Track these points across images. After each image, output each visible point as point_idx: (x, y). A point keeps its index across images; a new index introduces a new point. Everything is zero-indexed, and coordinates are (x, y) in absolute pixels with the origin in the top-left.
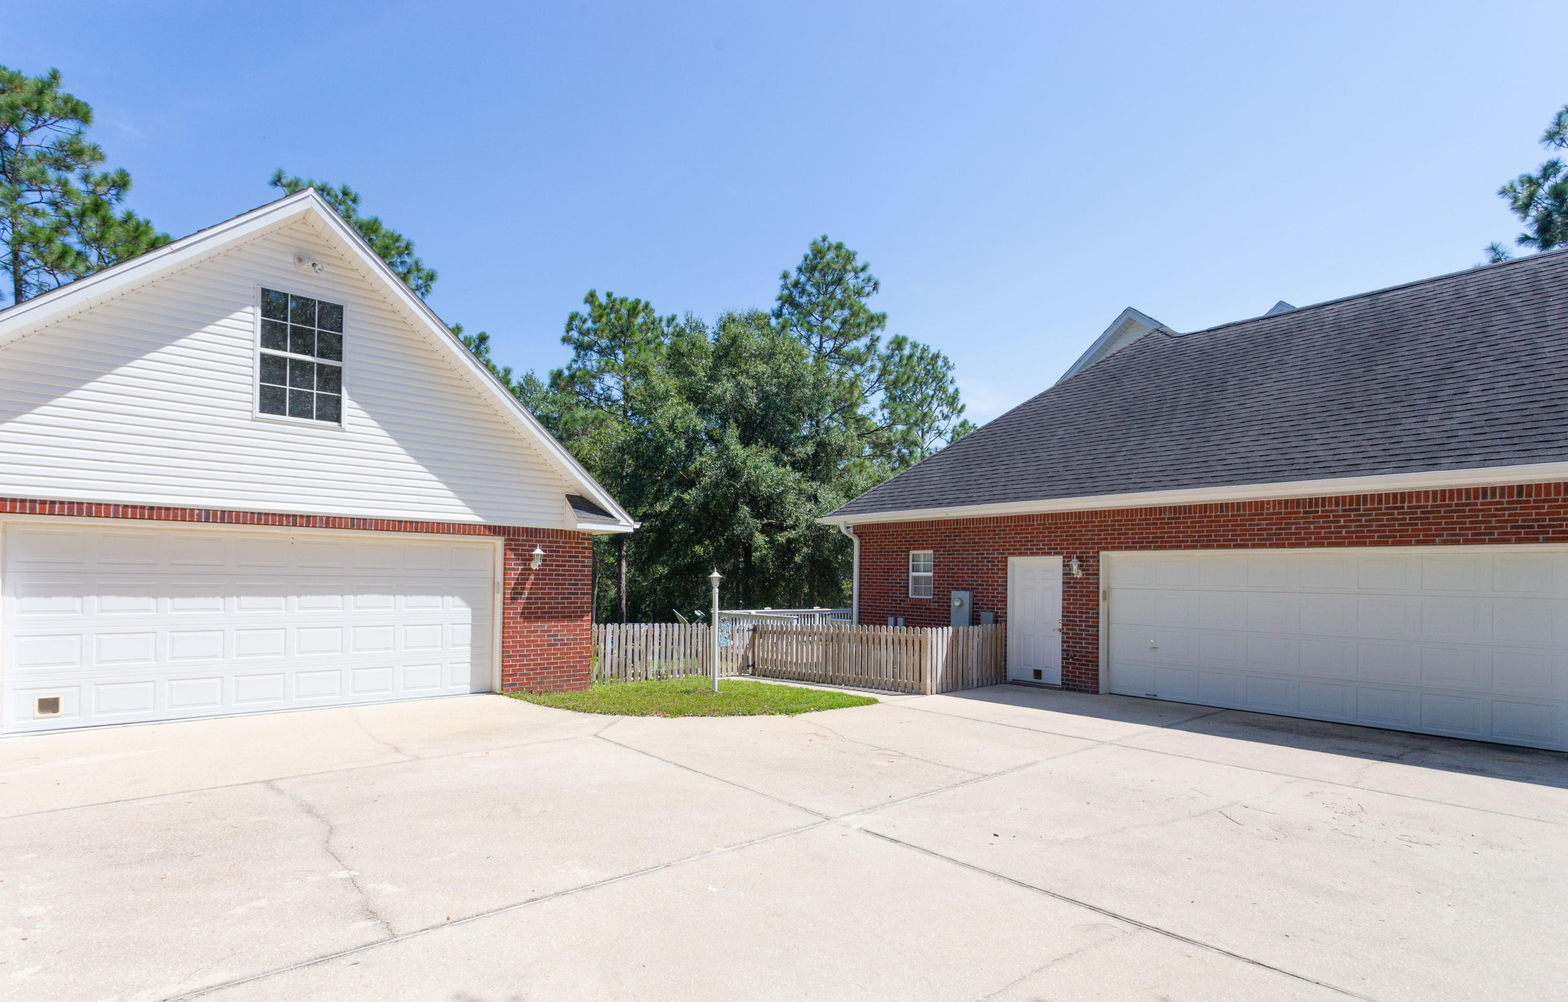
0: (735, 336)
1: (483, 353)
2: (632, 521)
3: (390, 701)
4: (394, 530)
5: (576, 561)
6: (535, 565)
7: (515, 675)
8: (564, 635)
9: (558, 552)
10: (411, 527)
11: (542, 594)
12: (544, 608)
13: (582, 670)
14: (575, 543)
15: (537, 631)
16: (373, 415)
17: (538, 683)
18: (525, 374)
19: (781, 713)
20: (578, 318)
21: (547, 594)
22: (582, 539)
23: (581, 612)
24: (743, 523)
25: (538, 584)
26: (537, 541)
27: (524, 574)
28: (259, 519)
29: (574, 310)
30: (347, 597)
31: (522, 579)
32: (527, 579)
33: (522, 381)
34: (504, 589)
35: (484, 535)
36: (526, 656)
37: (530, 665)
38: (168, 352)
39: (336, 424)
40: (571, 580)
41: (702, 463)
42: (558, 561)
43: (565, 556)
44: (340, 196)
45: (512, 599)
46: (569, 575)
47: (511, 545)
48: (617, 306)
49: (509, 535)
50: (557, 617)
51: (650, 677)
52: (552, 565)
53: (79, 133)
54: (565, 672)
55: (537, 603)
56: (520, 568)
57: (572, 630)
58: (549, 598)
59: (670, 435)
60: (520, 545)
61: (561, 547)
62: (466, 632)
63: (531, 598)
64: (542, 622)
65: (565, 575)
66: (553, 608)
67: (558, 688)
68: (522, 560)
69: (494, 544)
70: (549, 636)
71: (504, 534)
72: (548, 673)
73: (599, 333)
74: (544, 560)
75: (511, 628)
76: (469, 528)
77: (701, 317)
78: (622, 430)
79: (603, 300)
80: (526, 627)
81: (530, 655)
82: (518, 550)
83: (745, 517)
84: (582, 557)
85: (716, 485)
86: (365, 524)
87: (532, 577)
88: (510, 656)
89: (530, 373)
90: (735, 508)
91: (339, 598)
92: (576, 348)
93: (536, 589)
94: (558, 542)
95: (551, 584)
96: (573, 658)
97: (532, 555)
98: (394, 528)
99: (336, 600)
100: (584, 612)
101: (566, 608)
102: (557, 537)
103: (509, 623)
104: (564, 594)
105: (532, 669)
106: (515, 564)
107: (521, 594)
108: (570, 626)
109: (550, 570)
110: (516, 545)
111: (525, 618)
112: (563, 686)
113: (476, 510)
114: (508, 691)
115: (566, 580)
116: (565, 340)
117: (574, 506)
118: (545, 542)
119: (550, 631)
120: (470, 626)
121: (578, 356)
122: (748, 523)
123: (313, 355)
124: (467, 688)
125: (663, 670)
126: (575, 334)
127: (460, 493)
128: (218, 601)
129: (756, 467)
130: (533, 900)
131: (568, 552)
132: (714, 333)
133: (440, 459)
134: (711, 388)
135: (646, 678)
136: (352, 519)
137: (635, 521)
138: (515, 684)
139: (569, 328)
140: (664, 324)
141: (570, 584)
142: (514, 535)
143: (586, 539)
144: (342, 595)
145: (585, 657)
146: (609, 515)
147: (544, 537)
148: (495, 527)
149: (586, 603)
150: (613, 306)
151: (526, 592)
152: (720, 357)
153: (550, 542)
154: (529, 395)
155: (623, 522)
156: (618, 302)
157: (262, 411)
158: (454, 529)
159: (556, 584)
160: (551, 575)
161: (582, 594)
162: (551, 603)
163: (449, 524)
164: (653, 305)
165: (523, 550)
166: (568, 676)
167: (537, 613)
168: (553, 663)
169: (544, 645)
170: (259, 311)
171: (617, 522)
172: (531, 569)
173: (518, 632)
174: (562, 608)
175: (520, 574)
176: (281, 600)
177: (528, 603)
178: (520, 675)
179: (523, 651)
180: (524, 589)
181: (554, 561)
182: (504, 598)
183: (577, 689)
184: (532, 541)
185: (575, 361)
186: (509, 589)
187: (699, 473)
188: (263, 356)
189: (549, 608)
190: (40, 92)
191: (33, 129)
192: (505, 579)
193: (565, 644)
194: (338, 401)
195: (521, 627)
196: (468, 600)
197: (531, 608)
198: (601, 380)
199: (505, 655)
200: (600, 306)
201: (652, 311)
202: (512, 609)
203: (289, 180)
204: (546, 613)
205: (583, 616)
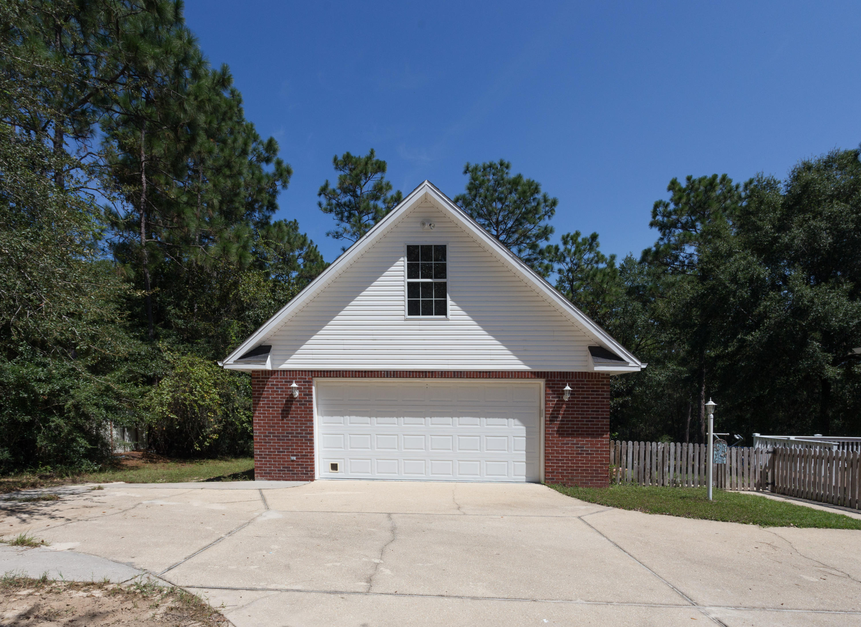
0: (807, 183)
1: (595, 248)
2: (639, 363)
3: (479, 482)
4: (477, 378)
5: (597, 395)
6: (566, 398)
7: (553, 472)
8: (588, 447)
9: (584, 388)
10: (486, 375)
11: (572, 418)
12: (574, 428)
13: (603, 474)
14: (597, 381)
15: (568, 444)
16: (463, 308)
17: (569, 480)
18: (625, 257)
19: (754, 523)
20: (661, 205)
21: (576, 418)
22: (602, 378)
23: (601, 431)
24: (812, 357)
25: (569, 411)
26: (567, 381)
27: (559, 404)
28: (410, 375)
29: (658, 199)
30: (454, 418)
31: (557, 407)
32: (561, 408)
33: (622, 262)
34: (546, 414)
35: (531, 378)
36: (561, 460)
37: (563, 466)
38: (370, 291)
39: (444, 316)
40: (593, 408)
41: (766, 307)
42: (584, 394)
43: (589, 391)
44: (499, 167)
45: (550, 421)
46: (592, 405)
47: (549, 384)
48: (697, 186)
49: (548, 377)
50: (584, 434)
51: (666, 484)
52: (579, 398)
53: (382, 178)
54: (589, 473)
55: (568, 424)
56: (556, 400)
57: (595, 444)
58: (577, 421)
59: (733, 287)
60: (555, 384)
61: (585, 384)
62: (522, 442)
63: (563, 421)
64: (572, 437)
65: (588, 405)
66: (580, 428)
67: (584, 484)
68: (557, 394)
69: (540, 384)
70: (577, 447)
71: (544, 377)
72: (576, 473)
73: (679, 212)
74: (571, 394)
75: (550, 440)
76: (522, 374)
77: (773, 175)
78: (691, 289)
79: (684, 184)
80: (561, 441)
81: (563, 460)
82: (554, 387)
83: (815, 351)
84: (602, 391)
85: (780, 325)
86: (461, 375)
87: (564, 406)
88: (550, 460)
89: (629, 256)
90: (803, 343)
91: (450, 419)
92: (660, 229)
93: (567, 414)
94: (584, 381)
95: (579, 411)
96: (595, 464)
97: (563, 391)
98: (477, 376)
99: (449, 420)
100: (605, 431)
101: (590, 428)
102: (582, 378)
103: (549, 437)
104: (588, 418)
105: (565, 470)
106: (552, 397)
107: (557, 417)
108: (593, 441)
109: (577, 401)
110: (552, 384)
111: (560, 434)
112: (588, 483)
113: (525, 363)
114: (548, 483)
115: (589, 408)
116: (652, 225)
117: (593, 355)
118: (573, 381)
119: (578, 444)
120: (525, 438)
121: (664, 235)
122: (818, 358)
123: (431, 278)
124: (524, 478)
125: (678, 480)
126: (659, 218)
127: (515, 351)
128: (395, 419)
129: (824, 304)
130: (442, 596)
131: (591, 388)
132: (787, 185)
133: (503, 331)
134: (779, 237)
135: (663, 485)
136: (454, 372)
137: (642, 362)
138: (553, 479)
139: (655, 214)
140: (741, 189)
141: (592, 411)
142: (551, 377)
143: (605, 378)
144: (452, 417)
145: (605, 464)
146: (621, 359)
147: (572, 378)
148: (538, 372)
149: (605, 425)
150: (693, 187)
151: (560, 416)
152: (790, 208)
153: (577, 381)
154: (629, 272)
155: (632, 364)
156: (697, 182)
157: (409, 314)
158: (512, 375)
159: (582, 411)
160: (579, 404)
161: (602, 418)
162: (578, 424)
163: (509, 372)
164: (729, 176)
165: (557, 387)
166: (591, 477)
167: (568, 431)
168: (580, 467)
169: (573, 454)
170: (406, 259)
171: (626, 364)
172: (564, 401)
173: (555, 444)
174: (586, 428)
175: (556, 404)
176: (423, 419)
177: (562, 424)
178: (557, 473)
179: (559, 457)
180: (559, 414)
181: (580, 394)
182: (546, 421)
183: (598, 486)
184: (564, 381)
185: (662, 239)
186: (548, 414)
187: (764, 316)
188: (409, 283)
189: (577, 428)
190: (366, 164)
191: (365, 183)
192: (546, 408)
193: (589, 454)
194: (445, 302)
195: (557, 441)
196: (524, 422)
197: (564, 428)
198: (682, 250)
199: (547, 459)
200: (680, 190)
201: (730, 181)
202: (551, 428)
203: (472, 167)
204: (575, 431)
205: (603, 435)
